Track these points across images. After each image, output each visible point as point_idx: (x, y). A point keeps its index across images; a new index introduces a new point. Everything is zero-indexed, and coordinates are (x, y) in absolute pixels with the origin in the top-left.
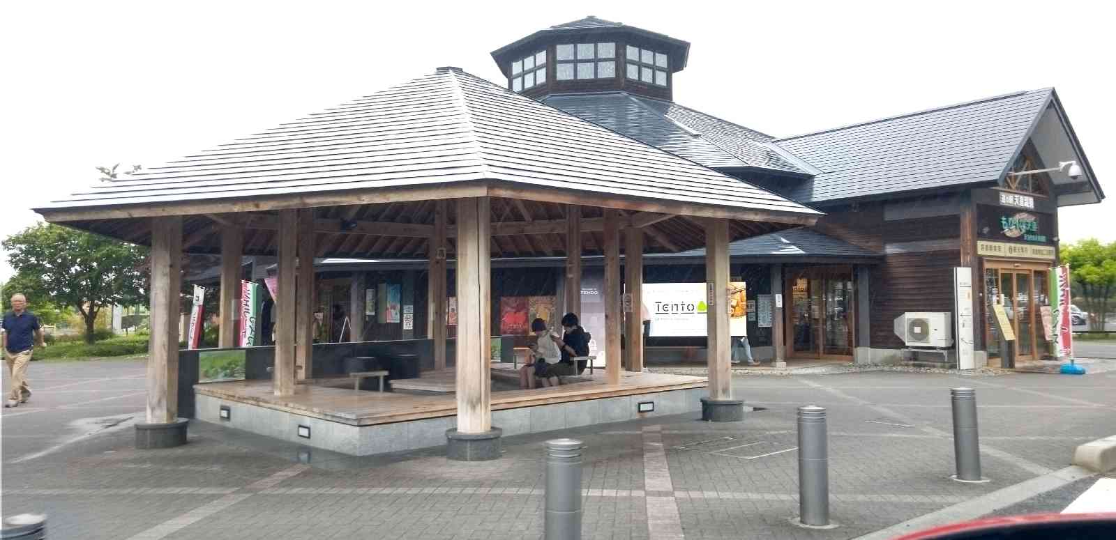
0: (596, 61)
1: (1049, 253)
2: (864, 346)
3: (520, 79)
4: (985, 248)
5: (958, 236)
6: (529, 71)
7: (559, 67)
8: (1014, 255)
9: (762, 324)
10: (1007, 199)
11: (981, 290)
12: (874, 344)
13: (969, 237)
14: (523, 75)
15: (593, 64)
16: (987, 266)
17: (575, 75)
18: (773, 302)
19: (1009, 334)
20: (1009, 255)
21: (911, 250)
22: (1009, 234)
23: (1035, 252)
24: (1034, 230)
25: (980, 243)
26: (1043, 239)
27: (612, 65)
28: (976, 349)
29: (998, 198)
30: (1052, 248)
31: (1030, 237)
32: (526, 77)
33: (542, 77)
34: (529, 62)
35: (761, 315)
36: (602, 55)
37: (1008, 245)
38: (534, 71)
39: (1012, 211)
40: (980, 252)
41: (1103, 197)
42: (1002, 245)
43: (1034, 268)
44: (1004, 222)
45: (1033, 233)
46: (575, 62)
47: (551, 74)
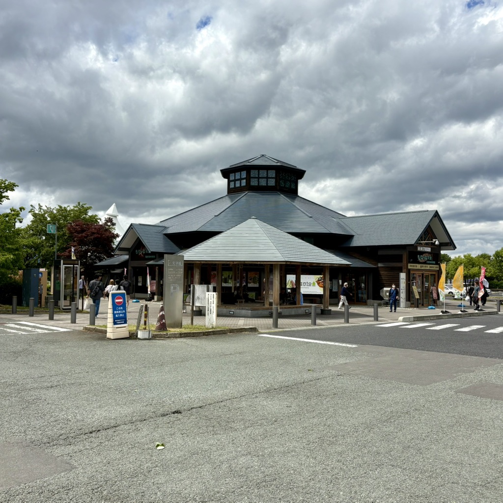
0: (267, 178)
1: (436, 267)
2: (370, 299)
3: (233, 183)
4: (410, 266)
5: (402, 262)
6: (238, 180)
7: (252, 180)
8: (422, 268)
9: (334, 290)
10: (420, 249)
11: (409, 280)
12: (374, 299)
13: (405, 262)
14: (235, 181)
15: (266, 179)
16: (411, 272)
17: (258, 183)
18: (339, 282)
19: (417, 296)
20: (420, 268)
21: (386, 266)
22: (421, 261)
23: (430, 267)
24: (431, 259)
25: (409, 265)
26: (434, 262)
27: (274, 180)
28: (406, 301)
29: (417, 248)
30: (438, 266)
31: (428, 262)
32: (237, 182)
33: (244, 183)
34: (238, 176)
35: (334, 287)
36: (270, 175)
37: (420, 265)
38: (241, 179)
39: (422, 253)
40: (409, 267)
41: (456, 248)
42: (418, 265)
43: (430, 273)
44: (418, 257)
45: (430, 261)
46: (259, 178)
47: (248, 182)
